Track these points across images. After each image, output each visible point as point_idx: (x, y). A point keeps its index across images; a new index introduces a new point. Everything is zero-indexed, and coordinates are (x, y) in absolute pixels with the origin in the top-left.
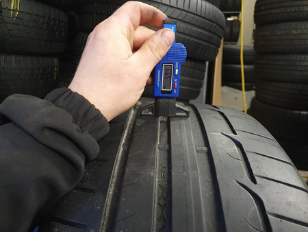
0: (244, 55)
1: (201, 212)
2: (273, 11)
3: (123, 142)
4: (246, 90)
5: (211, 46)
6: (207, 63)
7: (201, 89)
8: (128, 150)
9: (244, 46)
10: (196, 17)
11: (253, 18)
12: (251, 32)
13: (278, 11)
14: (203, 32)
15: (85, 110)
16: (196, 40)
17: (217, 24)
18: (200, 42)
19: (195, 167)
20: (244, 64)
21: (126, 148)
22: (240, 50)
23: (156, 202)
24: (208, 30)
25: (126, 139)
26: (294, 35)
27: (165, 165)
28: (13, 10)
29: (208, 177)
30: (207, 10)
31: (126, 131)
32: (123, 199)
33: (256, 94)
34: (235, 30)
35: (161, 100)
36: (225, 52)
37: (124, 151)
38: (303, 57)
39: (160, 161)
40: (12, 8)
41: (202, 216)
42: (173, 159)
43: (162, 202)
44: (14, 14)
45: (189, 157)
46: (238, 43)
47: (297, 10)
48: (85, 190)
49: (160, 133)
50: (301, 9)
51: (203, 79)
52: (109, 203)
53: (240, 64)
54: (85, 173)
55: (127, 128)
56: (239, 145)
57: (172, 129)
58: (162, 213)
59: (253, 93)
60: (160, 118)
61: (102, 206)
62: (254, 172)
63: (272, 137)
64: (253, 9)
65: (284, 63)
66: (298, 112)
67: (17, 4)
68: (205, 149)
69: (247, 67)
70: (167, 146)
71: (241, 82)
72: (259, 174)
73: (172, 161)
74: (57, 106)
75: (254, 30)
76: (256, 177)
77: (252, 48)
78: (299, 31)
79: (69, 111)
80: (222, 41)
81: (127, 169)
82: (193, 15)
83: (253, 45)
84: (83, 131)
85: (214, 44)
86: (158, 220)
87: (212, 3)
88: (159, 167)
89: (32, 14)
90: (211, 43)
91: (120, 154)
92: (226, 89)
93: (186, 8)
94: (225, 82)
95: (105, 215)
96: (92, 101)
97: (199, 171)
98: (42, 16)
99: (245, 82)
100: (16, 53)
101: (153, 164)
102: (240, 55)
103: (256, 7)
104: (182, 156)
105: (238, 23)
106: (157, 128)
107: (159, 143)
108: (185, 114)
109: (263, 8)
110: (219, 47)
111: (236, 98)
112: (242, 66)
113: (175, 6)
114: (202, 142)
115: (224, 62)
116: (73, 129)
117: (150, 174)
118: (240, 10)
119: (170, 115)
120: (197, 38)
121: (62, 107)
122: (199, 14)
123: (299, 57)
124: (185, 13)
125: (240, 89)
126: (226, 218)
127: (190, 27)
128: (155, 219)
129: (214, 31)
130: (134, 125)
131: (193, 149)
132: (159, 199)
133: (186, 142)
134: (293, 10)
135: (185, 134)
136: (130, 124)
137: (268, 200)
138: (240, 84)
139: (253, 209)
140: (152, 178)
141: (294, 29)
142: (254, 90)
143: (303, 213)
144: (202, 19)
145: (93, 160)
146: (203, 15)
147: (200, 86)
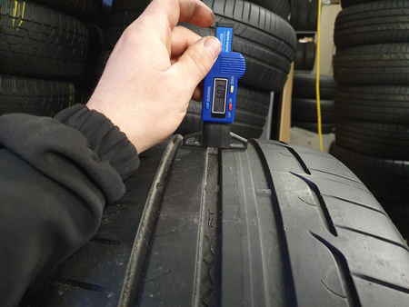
0: (320, 87)
1: (261, 270)
2: (358, 30)
3: (158, 180)
4: (323, 132)
5: (278, 70)
6: (272, 94)
7: (264, 128)
8: (164, 191)
9: (320, 76)
10: (258, 31)
11: (332, 38)
12: (330, 60)
13: (365, 29)
14: (267, 51)
15: (106, 133)
16: (258, 63)
17: (285, 42)
18: (263, 64)
19: (253, 214)
20: (321, 98)
21: (161, 189)
22: (315, 80)
23: (200, 258)
24: (273, 50)
25: (162, 178)
26: (386, 60)
27: (214, 210)
28: (16, 18)
29: (271, 227)
30: (273, 24)
31: (162, 168)
32: (155, 253)
33: (336, 137)
34: (309, 55)
35: (211, 127)
36: (296, 82)
37: (158, 192)
38: (397, 89)
39: (206, 205)
40: (14, 15)
41: (263, 277)
42: (224, 202)
43: (209, 258)
44: (16, 24)
45: (245, 200)
46: (312, 73)
47: (390, 28)
48: (103, 241)
49: (208, 171)
50: (395, 27)
51: (267, 115)
52: (135, 259)
53: (315, 98)
54: (103, 219)
55: (163, 165)
56: (314, 188)
57: (224, 166)
58: (208, 273)
59: (332, 137)
60: (209, 150)
61: (127, 262)
62: (334, 222)
63: (357, 179)
64: (333, 27)
65: (373, 97)
66: (391, 161)
67: (21, 10)
68: (268, 191)
69: (325, 102)
70: (217, 187)
71: (317, 122)
72: (342, 224)
73: (224, 206)
74: (68, 125)
75: (334, 56)
76: (336, 228)
77: (332, 78)
78: (392, 55)
79: (84, 133)
80: (292, 65)
81: (162, 215)
82: (254, 30)
83: (332, 74)
84: (101, 160)
85: (281, 69)
86: (203, 281)
87: (280, 15)
88: (206, 213)
89: (40, 24)
90: (278, 67)
91: (153, 196)
92: (296, 131)
93: (245, 20)
94: (296, 122)
95: (129, 274)
96: (115, 122)
97: (259, 220)
98: (54, 27)
99: (322, 122)
100: (18, 75)
101: (198, 209)
102: (315, 87)
103: (336, 24)
104: (237, 201)
105: (313, 46)
106: (204, 165)
107: (206, 183)
108: (242, 146)
109: (346, 25)
110: (288, 73)
111: (309, 143)
112: (319, 102)
113: (231, 17)
114: (264, 183)
115: (295, 95)
116: (88, 156)
117: (192, 221)
118: (316, 29)
119: (223, 146)
120: (258, 59)
121: (74, 127)
122: (262, 28)
123: (392, 89)
124: (244, 26)
125: (316, 131)
126: (295, 279)
127: (249, 45)
128: (199, 280)
129: (282, 51)
130: (173, 161)
131: (251, 191)
132: (205, 254)
133: (242, 182)
134: (384, 28)
135: (241, 172)
136: (168, 160)
137: (352, 257)
138: (314, 125)
139: (332, 268)
140: (196, 227)
141: (387, 53)
142: (333, 132)
143: (400, 274)
144: (266, 35)
145: (116, 203)
146: (267, 30)
147: (263, 123)
